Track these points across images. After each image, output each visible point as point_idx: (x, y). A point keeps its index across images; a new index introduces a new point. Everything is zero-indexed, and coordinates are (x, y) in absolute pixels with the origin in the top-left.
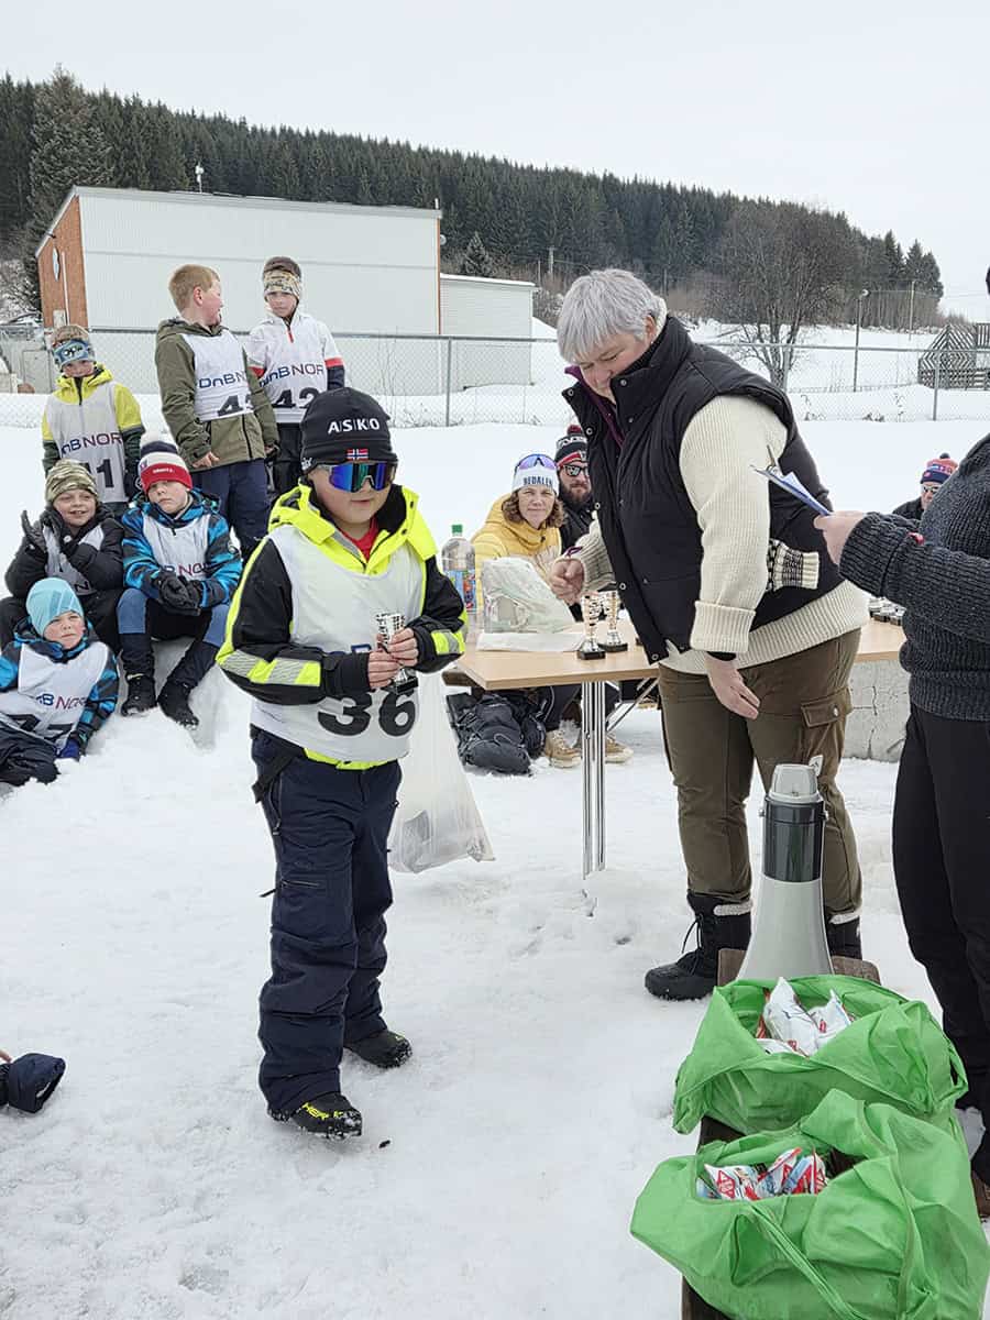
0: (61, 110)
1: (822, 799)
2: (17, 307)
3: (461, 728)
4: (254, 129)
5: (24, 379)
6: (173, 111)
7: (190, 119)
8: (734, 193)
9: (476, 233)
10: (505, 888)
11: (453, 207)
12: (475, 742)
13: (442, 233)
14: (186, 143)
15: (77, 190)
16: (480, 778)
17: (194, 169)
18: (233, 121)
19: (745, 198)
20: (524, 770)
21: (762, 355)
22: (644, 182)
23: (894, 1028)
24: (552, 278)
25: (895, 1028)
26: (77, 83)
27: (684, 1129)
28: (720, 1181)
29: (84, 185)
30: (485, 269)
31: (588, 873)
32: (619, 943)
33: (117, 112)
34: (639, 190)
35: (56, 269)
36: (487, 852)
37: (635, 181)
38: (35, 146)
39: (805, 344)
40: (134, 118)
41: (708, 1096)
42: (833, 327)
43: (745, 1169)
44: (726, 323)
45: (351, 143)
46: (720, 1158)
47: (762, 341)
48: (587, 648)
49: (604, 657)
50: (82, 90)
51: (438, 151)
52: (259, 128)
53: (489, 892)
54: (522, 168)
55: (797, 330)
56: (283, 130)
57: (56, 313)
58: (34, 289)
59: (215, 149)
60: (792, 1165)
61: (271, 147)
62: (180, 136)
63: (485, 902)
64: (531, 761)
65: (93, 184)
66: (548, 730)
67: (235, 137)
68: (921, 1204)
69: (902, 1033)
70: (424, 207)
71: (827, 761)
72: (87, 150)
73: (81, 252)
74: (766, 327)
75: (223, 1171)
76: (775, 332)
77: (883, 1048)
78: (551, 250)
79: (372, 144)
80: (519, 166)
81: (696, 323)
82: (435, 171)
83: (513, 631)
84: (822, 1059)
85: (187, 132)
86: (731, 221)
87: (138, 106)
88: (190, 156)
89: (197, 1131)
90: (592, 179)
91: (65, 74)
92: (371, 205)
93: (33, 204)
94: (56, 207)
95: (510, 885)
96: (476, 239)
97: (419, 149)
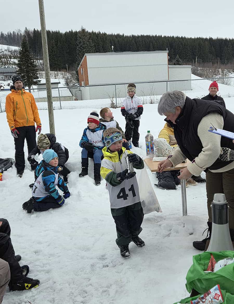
0: (83, 37)
2: (75, 81)
3: (159, 178)
4: (126, 36)
5: (76, 98)
6: (108, 34)
7: (111, 36)
12: (162, 181)
13: (168, 56)
14: (111, 41)
15: (86, 54)
17: (112, 47)
18: (121, 35)
20: (175, 188)
22: (219, 38)
24: (197, 64)
26: (86, 30)
29: (88, 53)
30: (180, 63)
31: (184, 216)
32: (190, 234)
33: (95, 35)
34: (218, 41)
35: (82, 72)
36: (160, 210)
38: (78, 45)
40: (99, 36)
45: (148, 37)
51: (168, 36)
52: (127, 36)
53: (160, 220)
56: (132, 36)
57: (82, 82)
58: (78, 77)
59: (117, 42)
61: (130, 40)
62: (109, 39)
63: (159, 223)
64: (176, 186)
65: (90, 53)
67: (122, 38)
70: (165, 50)
72: (88, 45)
73: (87, 68)
78: (196, 57)
79: (153, 37)
80: (188, 38)
82: (168, 41)
83: (162, 156)
85: (111, 38)
87: (100, 34)
88: (111, 44)
90: (206, 39)
91: (83, 28)
92: (153, 51)
93: (77, 58)
94: (82, 58)
95: (166, 219)
96: (178, 56)
97: (164, 36)
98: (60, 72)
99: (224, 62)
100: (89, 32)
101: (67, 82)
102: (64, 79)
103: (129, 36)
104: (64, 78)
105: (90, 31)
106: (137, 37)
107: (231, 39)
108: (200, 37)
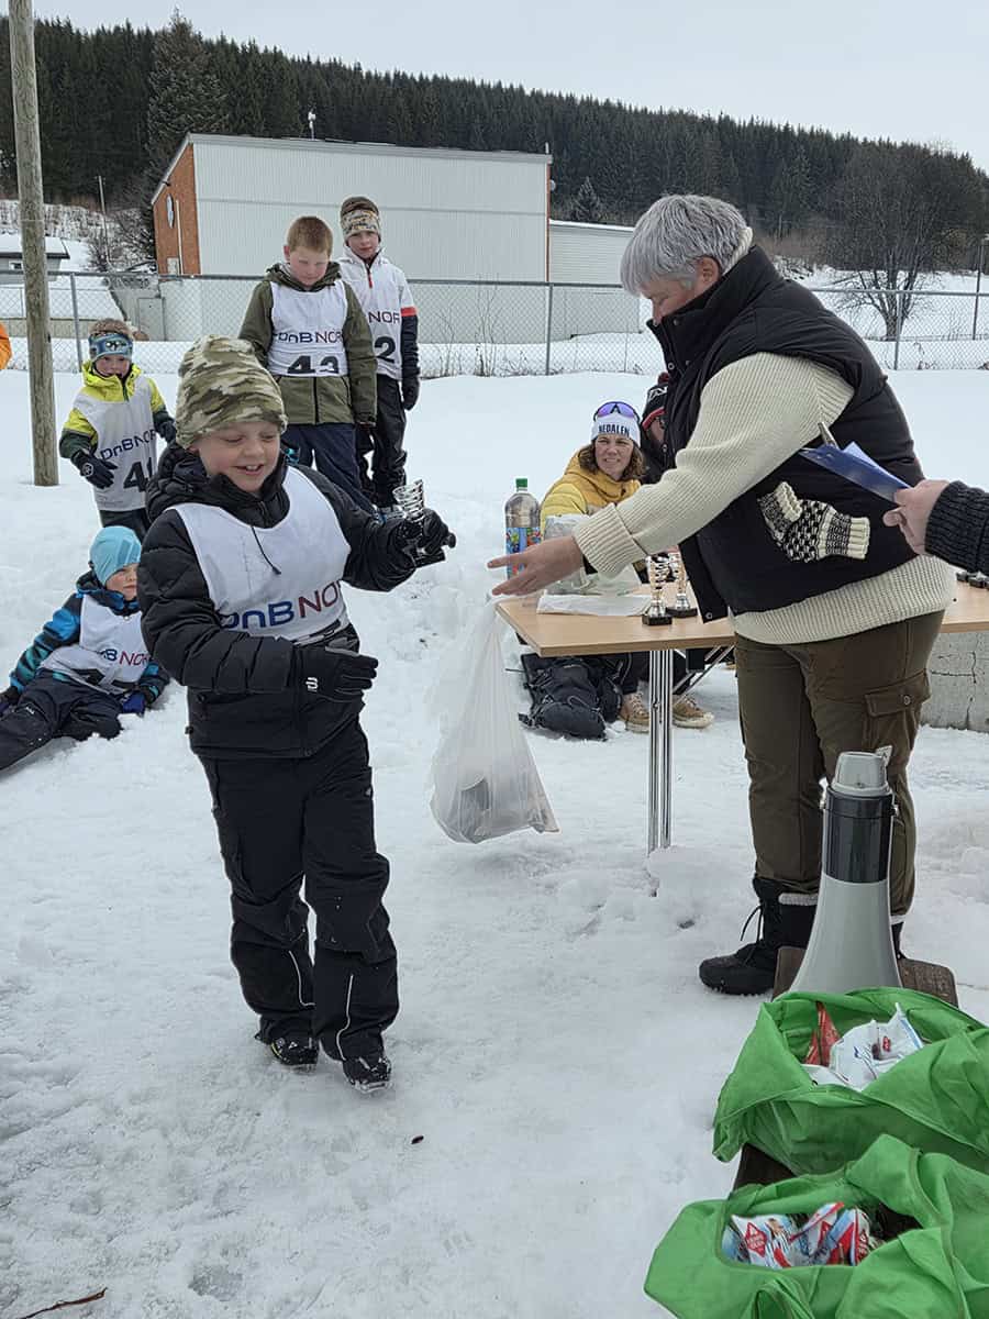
0: (178, 58)
1: (891, 791)
2: (135, 256)
3: (535, 689)
4: (369, 74)
5: (139, 328)
6: (289, 57)
7: (305, 66)
8: (854, 135)
9: (588, 178)
10: (568, 862)
11: (565, 152)
12: (548, 704)
13: (551, 178)
14: (301, 89)
15: (191, 138)
16: (552, 741)
17: (307, 116)
18: (347, 67)
19: (865, 139)
20: (599, 735)
21: (878, 302)
23: (959, 1060)
25: (961, 1060)
26: (195, 30)
27: (724, 1156)
28: (748, 1235)
29: (201, 132)
30: (596, 215)
31: (653, 849)
32: (682, 926)
33: (232, 58)
34: (755, 131)
35: (170, 217)
36: (550, 823)
37: (751, 124)
38: (154, 94)
39: (923, 290)
40: (250, 64)
41: (749, 1124)
42: (953, 274)
43: (779, 1219)
44: (842, 269)
45: (465, 87)
46: (753, 1204)
47: (878, 288)
48: (653, 613)
49: (670, 623)
50: (200, 38)
51: (552, 95)
52: (373, 73)
53: (551, 865)
54: (636, 110)
55: (915, 276)
56: (396, 75)
57: (170, 260)
58: (150, 238)
59: (329, 96)
60: (830, 1222)
61: (384, 93)
62: (295, 82)
63: (546, 876)
64: (606, 724)
65: (208, 132)
66: (625, 693)
67: (349, 83)
68: (975, 1284)
69: (968, 1067)
70: (537, 152)
71: (896, 751)
72: (203, 98)
73: (195, 200)
74: (882, 274)
75: (248, 1161)
76: (892, 279)
77: (946, 1084)
79: (485, 89)
80: (633, 109)
81: (811, 270)
82: (548, 117)
83: (576, 593)
84: (876, 1093)
85: (301, 78)
86: (850, 164)
87: (253, 52)
88: (304, 102)
89: (226, 1116)
90: (707, 122)
91: (182, 21)
92: (484, 150)
93: (150, 152)
94: (172, 155)
95: (574, 860)
96: (587, 185)
97: (533, 93)
98: (66, 209)
99: (772, 226)
100: (204, 39)
101: (100, 257)
102: (83, 239)
103: (383, 75)
104: (86, 236)
105: (210, 35)
106: (415, 82)
107: (807, 130)
108: (681, 112)
